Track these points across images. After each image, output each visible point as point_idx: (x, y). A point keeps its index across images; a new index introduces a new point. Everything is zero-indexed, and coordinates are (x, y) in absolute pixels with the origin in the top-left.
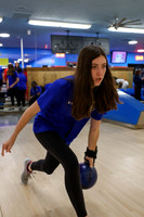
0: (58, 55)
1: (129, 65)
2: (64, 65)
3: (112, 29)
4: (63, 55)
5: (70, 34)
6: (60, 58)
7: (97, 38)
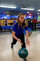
0: (7, 16)
1: (27, 19)
2: (9, 18)
3: (22, 9)
4: (9, 16)
5: (11, 10)
6: (8, 16)
7: (18, 11)
